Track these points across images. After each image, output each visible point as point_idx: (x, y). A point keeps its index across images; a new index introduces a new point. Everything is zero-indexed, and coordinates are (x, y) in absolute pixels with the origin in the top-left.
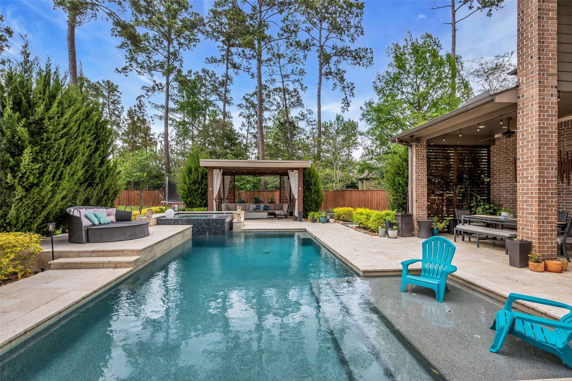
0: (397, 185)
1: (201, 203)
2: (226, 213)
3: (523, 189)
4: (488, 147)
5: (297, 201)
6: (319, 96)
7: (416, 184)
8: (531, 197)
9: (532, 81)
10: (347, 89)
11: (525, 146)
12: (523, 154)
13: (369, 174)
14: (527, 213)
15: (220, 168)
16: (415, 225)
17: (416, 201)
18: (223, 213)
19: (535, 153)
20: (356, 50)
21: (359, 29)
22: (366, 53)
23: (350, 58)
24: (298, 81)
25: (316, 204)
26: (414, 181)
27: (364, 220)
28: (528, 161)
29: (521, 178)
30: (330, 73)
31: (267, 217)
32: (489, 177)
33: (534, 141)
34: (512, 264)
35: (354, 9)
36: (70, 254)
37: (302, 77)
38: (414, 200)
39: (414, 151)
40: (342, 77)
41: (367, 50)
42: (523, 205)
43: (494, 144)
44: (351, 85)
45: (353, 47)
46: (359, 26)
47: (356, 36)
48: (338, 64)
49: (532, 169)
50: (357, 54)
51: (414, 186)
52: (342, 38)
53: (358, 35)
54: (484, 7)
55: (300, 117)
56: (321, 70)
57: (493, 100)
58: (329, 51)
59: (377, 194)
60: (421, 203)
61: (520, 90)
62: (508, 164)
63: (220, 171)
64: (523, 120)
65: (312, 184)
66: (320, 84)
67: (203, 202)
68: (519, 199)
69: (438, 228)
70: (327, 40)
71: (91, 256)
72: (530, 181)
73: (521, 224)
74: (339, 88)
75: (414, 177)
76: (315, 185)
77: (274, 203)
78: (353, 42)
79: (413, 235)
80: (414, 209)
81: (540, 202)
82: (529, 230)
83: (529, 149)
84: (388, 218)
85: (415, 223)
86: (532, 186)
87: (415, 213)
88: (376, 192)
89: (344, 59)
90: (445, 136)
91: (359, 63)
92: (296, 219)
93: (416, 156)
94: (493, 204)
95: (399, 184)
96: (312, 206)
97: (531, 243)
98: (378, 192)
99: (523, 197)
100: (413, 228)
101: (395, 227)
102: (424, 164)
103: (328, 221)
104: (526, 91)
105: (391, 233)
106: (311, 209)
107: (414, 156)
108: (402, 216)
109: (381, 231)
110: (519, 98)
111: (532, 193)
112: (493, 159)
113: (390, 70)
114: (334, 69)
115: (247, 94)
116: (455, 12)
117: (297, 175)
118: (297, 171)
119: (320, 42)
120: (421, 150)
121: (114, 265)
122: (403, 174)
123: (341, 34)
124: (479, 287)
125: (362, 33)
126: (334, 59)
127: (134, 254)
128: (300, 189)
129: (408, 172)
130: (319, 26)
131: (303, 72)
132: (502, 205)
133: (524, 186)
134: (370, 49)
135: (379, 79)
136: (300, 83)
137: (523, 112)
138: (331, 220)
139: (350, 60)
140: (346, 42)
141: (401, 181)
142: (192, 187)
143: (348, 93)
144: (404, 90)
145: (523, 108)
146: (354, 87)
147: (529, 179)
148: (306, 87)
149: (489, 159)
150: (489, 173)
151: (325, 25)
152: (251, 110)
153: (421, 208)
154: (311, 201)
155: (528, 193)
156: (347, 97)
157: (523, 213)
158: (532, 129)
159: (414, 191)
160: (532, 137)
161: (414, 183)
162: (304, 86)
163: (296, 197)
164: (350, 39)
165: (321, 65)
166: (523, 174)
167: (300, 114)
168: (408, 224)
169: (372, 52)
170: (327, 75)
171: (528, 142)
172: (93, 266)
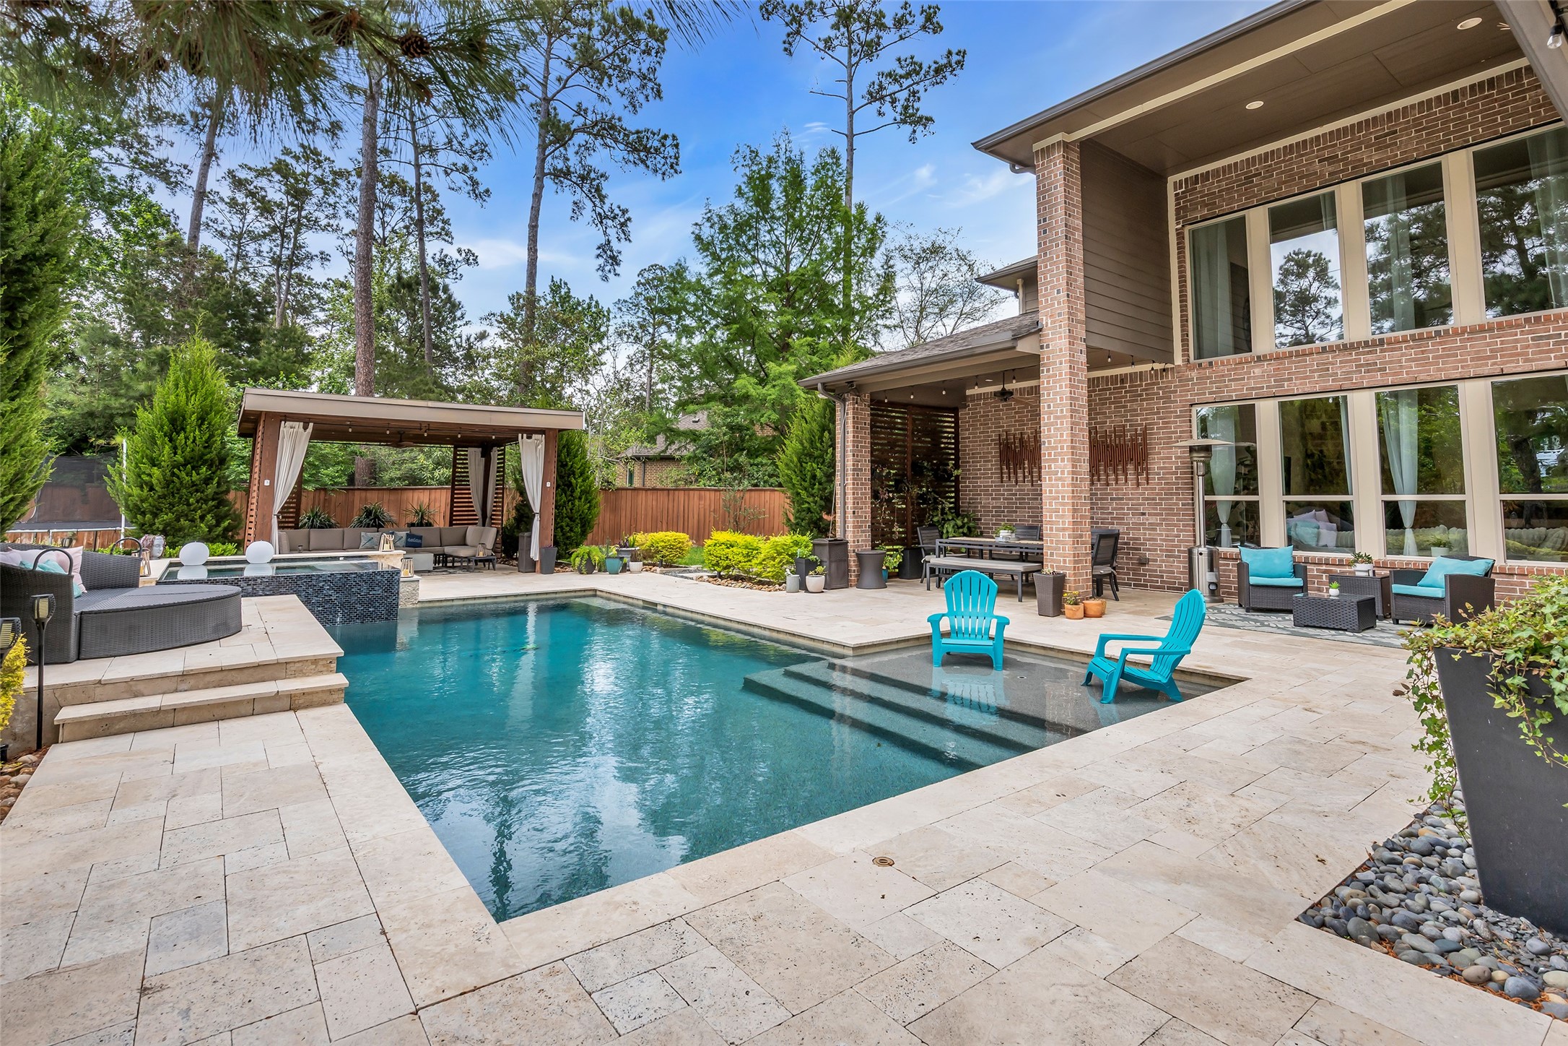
0: (808, 480)
1: (211, 529)
2: (346, 558)
3: (1051, 492)
4: (955, 410)
5: (537, 518)
6: (534, 228)
7: (854, 479)
8: (1063, 504)
9: (1060, 327)
10: (610, 223)
11: (1052, 424)
12: (1049, 437)
13: (667, 448)
14: (1057, 530)
15: (305, 419)
16: (852, 563)
17: (854, 513)
18: (337, 558)
19: (1066, 435)
20: (638, 132)
21: (650, 85)
22: (663, 145)
23: (622, 147)
24: (465, 169)
25: (583, 526)
26: (850, 472)
27: (742, 559)
28: (1056, 448)
29: (1048, 473)
30: (567, 173)
31: (431, 566)
32: (957, 466)
33: (1065, 417)
34: (1042, 613)
35: (643, 35)
36: (99, 690)
37: (478, 164)
38: (850, 511)
39: (851, 412)
40: (598, 190)
41: (665, 137)
42: (1051, 517)
43: (965, 406)
44: (620, 213)
45: (631, 123)
46: (652, 76)
47: (641, 98)
48: (586, 153)
49: (1063, 460)
50: (640, 139)
51: (850, 482)
52: (601, 92)
53: (647, 97)
54: (903, 121)
55: (437, 267)
56: (543, 160)
57: (1014, 348)
58: (565, 115)
59: (700, 498)
60: (861, 517)
61: (1044, 335)
62: (989, 445)
63: (305, 428)
64: (1048, 382)
65: (574, 473)
66: (537, 196)
67: (218, 525)
68: (1046, 507)
69: (888, 568)
70: (564, 87)
71: (176, 691)
72: (1060, 479)
73: (1049, 548)
74: (588, 213)
75: (850, 463)
76: (582, 474)
77: (429, 524)
78: (635, 112)
79: (847, 585)
80: (850, 529)
81: (1075, 511)
82: (1058, 555)
83: (1058, 429)
84: (800, 551)
85: (852, 559)
86: (1063, 486)
87: (850, 537)
88: (697, 493)
89: (606, 145)
90: (913, 389)
91: (643, 162)
92: (531, 567)
93: (854, 422)
94: (967, 516)
95: (814, 477)
96: (571, 530)
97: (1064, 576)
98: (703, 493)
99: (1051, 504)
100: (849, 571)
101: (819, 569)
102: (865, 438)
103: (625, 568)
104: (1052, 340)
105: (814, 581)
106: (568, 538)
107: (850, 422)
108: (830, 545)
109: (792, 579)
110: (1042, 347)
111: (1063, 498)
112: (964, 434)
113: (740, 204)
114: (573, 162)
115: (243, 166)
116: (853, 112)
117: (542, 447)
118: (542, 438)
119: (544, 86)
120: (862, 409)
121: (286, 703)
122: (822, 456)
123: (600, 82)
124: (1030, 645)
125: (658, 94)
126: (580, 138)
127: (320, 668)
128: (548, 484)
129: (834, 455)
130: (545, 45)
131: (483, 151)
132: (980, 520)
133: (1052, 486)
134: (674, 136)
135: (709, 220)
136: (471, 178)
137: (1048, 371)
138: (635, 566)
139: (620, 152)
140: (616, 106)
141: (818, 473)
142: (183, 474)
143: (612, 232)
144: (761, 256)
145: (1049, 364)
146: (629, 219)
147: (1059, 475)
148: (487, 191)
149: (957, 434)
150: (957, 459)
151: (563, 48)
152: (249, 218)
153: (861, 527)
154: (571, 519)
155: (1057, 498)
156: (609, 241)
157: (1051, 529)
158: (1061, 399)
159: (849, 491)
160: (1062, 411)
161: (850, 477)
162: (481, 189)
163: (536, 508)
164: (626, 103)
165: (543, 147)
166: (1050, 467)
167: (437, 257)
168: (840, 561)
169: (677, 146)
170: (557, 176)
171: (1056, 418)
172: (218, 712)
